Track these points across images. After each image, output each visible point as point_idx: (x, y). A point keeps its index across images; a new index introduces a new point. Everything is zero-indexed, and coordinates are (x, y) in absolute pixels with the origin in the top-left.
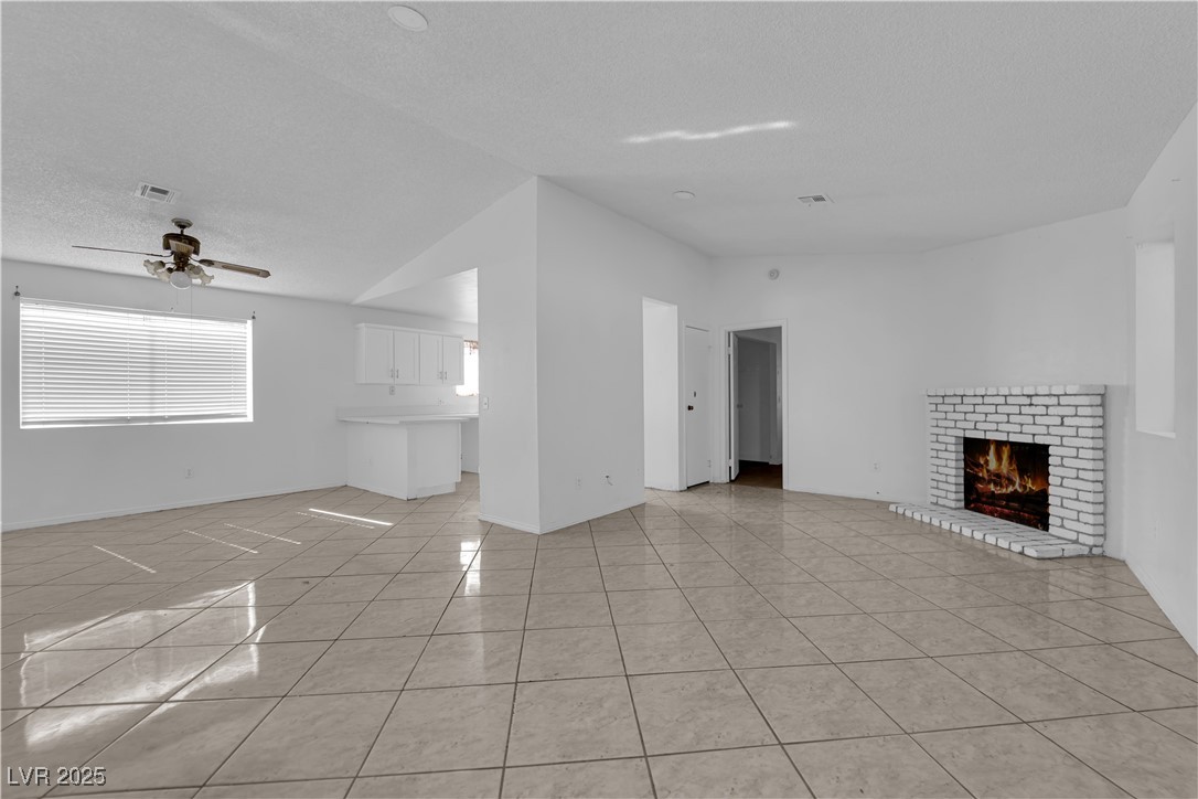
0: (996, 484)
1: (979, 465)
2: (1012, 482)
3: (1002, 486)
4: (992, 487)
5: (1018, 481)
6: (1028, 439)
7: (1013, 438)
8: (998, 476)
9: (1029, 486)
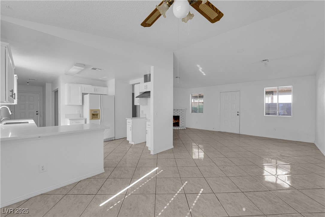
5: (174, 121)
6: (177, 115)
9: (176, 121)
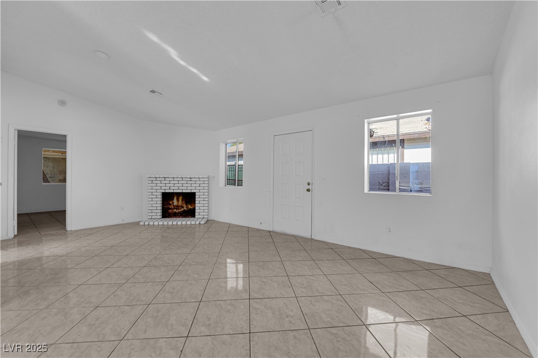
0: (176, 209)
1: (170, 204)
2: (183, 207)
3: (179, 209)
4: (175, 210)
5: (185, 206)
6: (189, 191)
7: (184, 191)
8: (178, 206)
9: (190, 207)
